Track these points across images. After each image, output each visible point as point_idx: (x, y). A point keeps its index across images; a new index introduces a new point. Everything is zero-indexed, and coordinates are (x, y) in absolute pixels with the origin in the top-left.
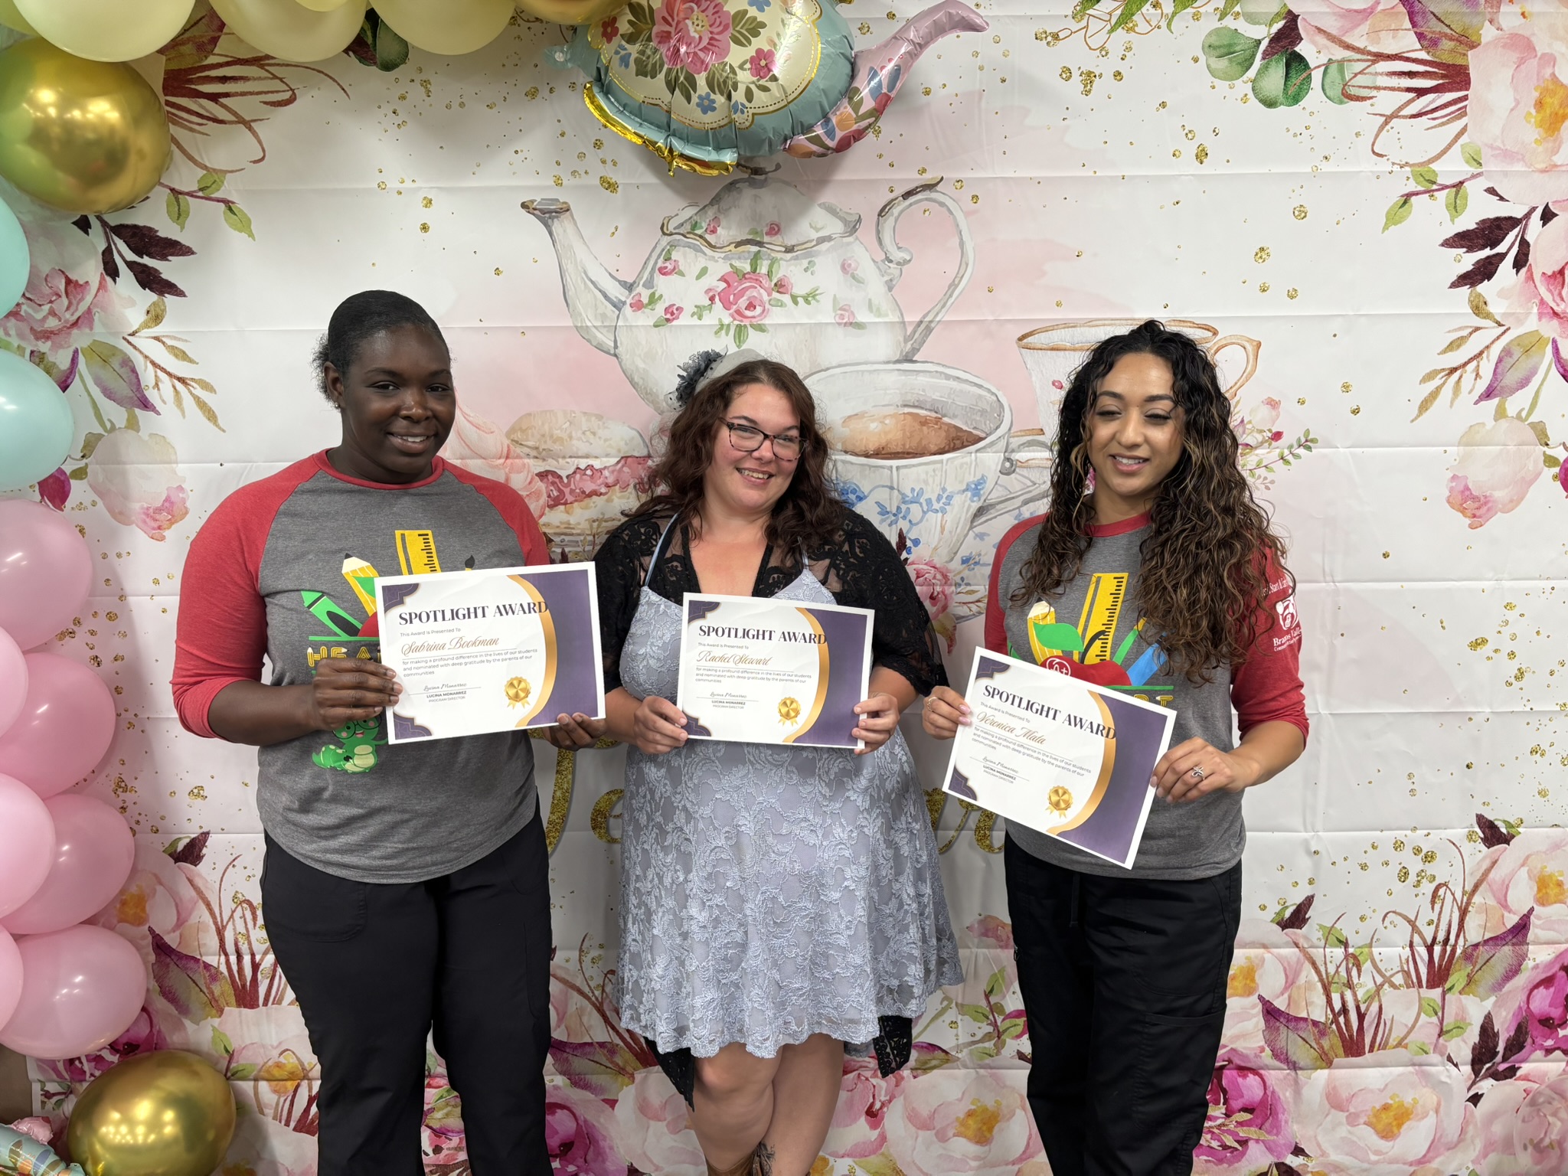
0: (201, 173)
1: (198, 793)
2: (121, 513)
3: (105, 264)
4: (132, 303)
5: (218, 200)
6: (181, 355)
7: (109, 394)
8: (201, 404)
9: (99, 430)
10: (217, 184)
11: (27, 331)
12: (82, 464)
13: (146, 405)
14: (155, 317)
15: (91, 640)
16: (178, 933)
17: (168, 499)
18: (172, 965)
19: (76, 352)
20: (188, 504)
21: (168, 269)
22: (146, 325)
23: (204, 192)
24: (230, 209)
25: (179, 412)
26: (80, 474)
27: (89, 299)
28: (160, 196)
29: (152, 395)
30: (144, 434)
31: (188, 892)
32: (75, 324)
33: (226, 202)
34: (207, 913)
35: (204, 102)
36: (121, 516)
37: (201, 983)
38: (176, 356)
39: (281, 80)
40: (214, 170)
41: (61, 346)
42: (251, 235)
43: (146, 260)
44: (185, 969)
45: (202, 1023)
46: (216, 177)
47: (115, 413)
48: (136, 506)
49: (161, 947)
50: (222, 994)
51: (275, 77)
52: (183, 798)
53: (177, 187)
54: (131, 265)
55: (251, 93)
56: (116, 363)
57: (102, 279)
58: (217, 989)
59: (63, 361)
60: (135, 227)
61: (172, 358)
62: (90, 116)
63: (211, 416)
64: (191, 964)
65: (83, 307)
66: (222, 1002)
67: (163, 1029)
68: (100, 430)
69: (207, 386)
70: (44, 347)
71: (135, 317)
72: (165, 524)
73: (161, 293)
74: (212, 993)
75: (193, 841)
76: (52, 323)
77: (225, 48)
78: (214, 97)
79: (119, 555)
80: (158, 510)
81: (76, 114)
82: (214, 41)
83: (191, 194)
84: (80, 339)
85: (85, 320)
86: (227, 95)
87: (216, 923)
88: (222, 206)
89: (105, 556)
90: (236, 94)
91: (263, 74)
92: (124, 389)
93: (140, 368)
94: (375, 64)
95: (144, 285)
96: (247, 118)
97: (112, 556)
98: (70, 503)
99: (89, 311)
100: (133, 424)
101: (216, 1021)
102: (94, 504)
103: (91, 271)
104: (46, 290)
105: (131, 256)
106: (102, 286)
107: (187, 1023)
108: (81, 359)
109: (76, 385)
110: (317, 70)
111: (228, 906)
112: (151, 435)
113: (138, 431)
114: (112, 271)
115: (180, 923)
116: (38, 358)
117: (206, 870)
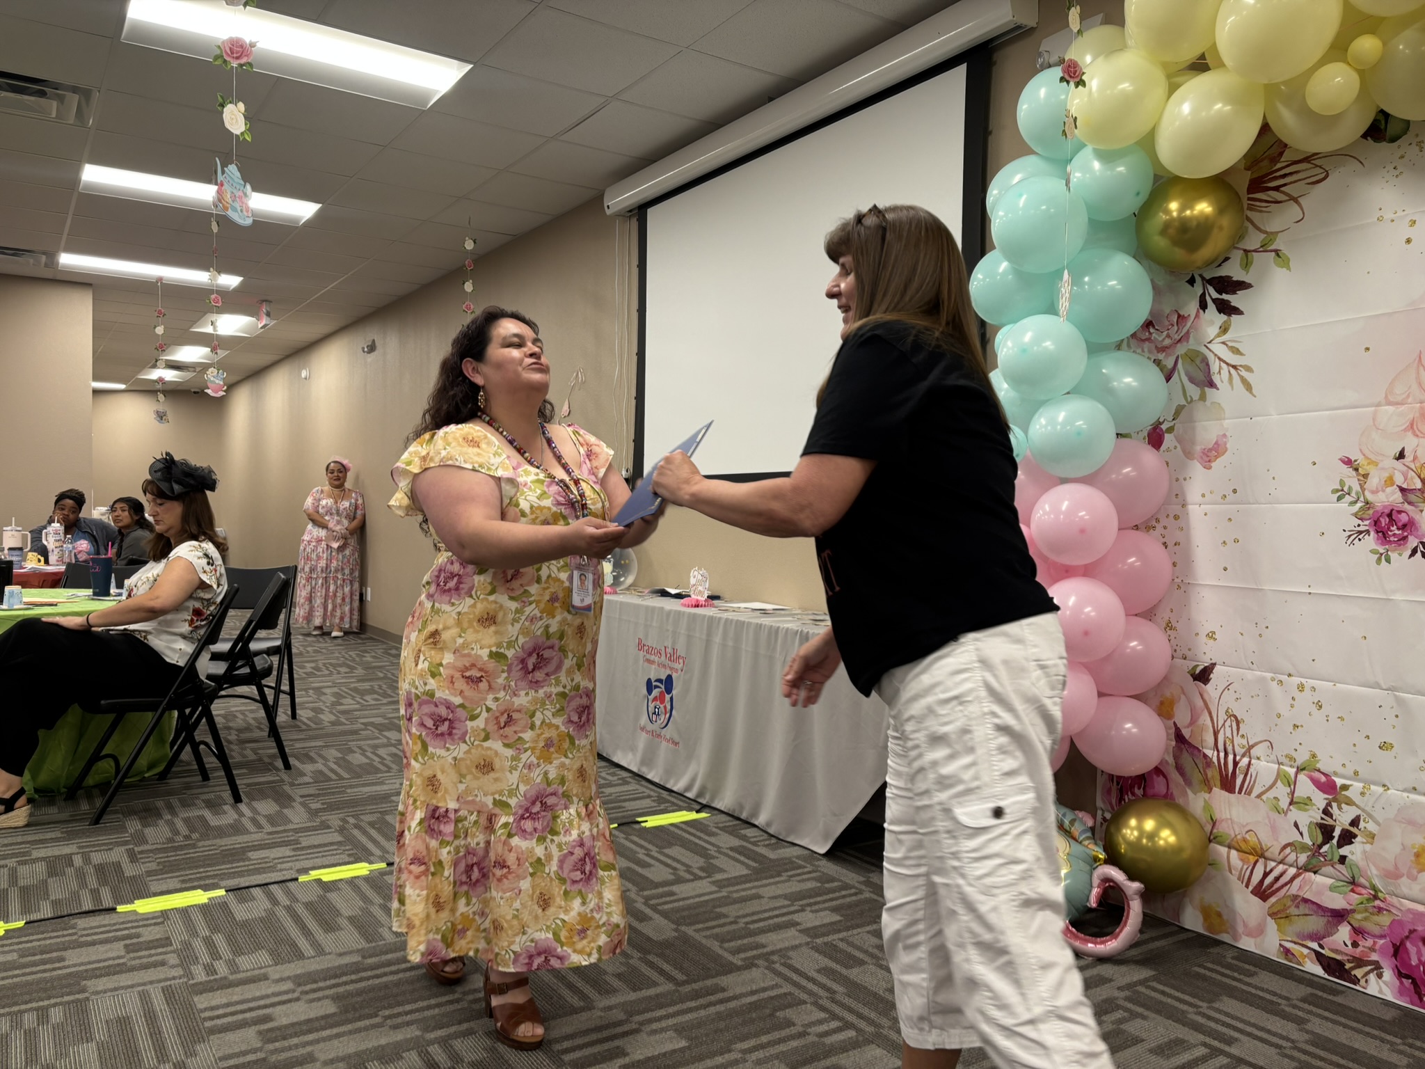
0: (1263, 236)
1: (1211, 636)
2: (1189, 453)
3: (1200, 302)
4: (1212, 323)
5: (1271, 251)
6: (1236, 351)
7: (1192, 380)
8: (1244, 381)
9: (1183, 402)
10: (1271, 241)
11: (1153, 348)
12: (1172, 424)
13: (1212, 384)
14: (1224, 329)
15: (1163, 532)
16: (1190, 729)
17: (1216, 443)
18: (1184, 750)
19: (1178, 357)
20: (1228, 446)
21: (1235, 300)
22: (1218, 336)
23: (1264, 248)
24: (1278, 255)
25: (1230, 388)
26: (1170, 430)
27: (1189, 324)
28: (1237, 256)
29: (1216, 379)
30: (1208, 403)
31: (1200, 703)
32: (1180, 340)
33: (1277, 252)
34: (1209, 719)
35: (1271, 193)
36: (1188, 454)
37: (1200, 766)
38: (1233, 352)
39: (1320, 167)
40: (1272, 233)
41: (1170, 355)
42: (1289, 269)
43: (1225, 296)
44: (1192, 755)
45: (1198, 794)
46: (1272, 237)
47: (1193, 391)
48: (1198, 448)
49: (1179, 737)
50: (1213, 777)
51: (1317, 166)
52: (1203, 638)
53: (1248, 248)
54: (1214, 301)
55: (1300, 180)
56: (1198, 361)
57: (1198, 311)
58: (1210, 773)
59: (1169, 363)
60: (1221, 277)
61: (1230, 354)
62: (1195, 212)
63: (1248, 387)
64: (1196, 752)
65: (1185, 330)
66: (1212, 783)
67: (1175, 793)
68: (1185, 403)
69: (1248, 369)
70: (1161, 356)
71: (1212, 331)
72: (1213, 458)
73: (1229, 314)
74: (1206, 775)
75: (1206, 668)
76: (1167, 342)
77: (1287, 156)
78: (1277, 189)
79: (1185, 479)
80: (1210, 450)
81: (1188, 212)
82: (1281, 154)
83: (1255, 251)
84: (1181, 350)
85: (1186, 337)
86: (1285, 185)
87: (1213, 727)
88: (1273, 253)
89: (1177, 480)
90: (1291, 183)
91: (1310, 166)
92: (1200, 376)
93: (1211, 363)
94: (1385, 140)
95: (1220, 311)
96: (1295, 195)
97: (1181, 479)
98: (1163, 447)
99: (1188, 333)
100: (1203, 397)
101: (1207, 796)
102: (1175, 448)
103: (1192, 308)
104: (1167, 323)
105: (1215, 295)
106: (1197, 316)
107: (1189, 792)
108: (1180, 361)
109: (1175, 377)
110: (1343, 154)
111: (1222, 717)
112: (1212, 403)
113: (1205, 401)
114: (1203, 306)
115: (1193, 721)
116: (1157, 362)
117: (1212, 689)
